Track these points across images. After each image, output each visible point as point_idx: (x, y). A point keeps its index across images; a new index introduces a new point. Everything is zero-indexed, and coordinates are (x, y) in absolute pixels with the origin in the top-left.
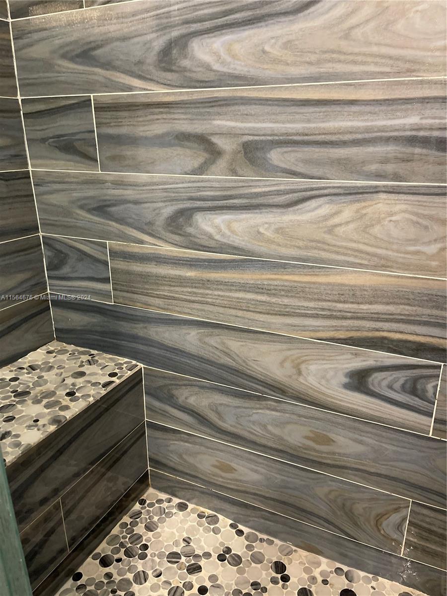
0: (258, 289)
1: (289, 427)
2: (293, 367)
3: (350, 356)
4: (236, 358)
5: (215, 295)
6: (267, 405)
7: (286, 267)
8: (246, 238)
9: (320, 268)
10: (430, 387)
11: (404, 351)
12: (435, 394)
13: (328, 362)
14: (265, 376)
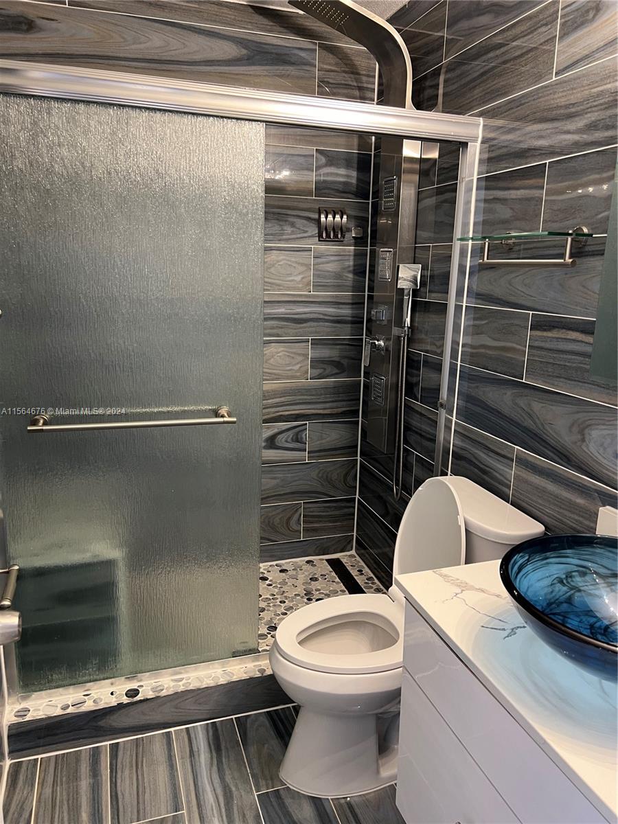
3: (265, 430)
10: (304, 436)
11: (291, 420)
12: (306, 439)
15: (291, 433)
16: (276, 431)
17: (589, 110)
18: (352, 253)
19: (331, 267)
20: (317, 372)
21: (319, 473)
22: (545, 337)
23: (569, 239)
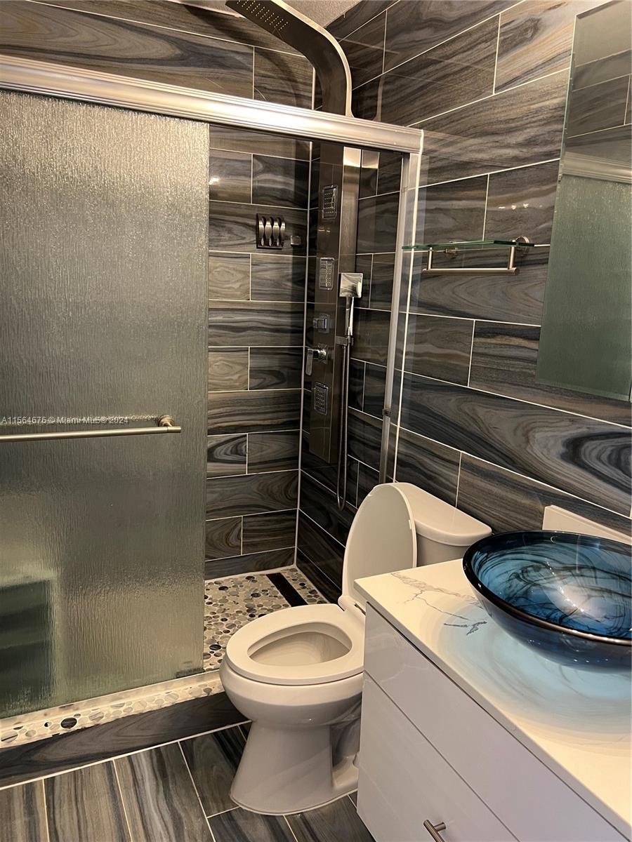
10: (243, 448)
11: (230, 431)
12: (246, 451)
15: (230, 446)
16: (214, 443)
17: (529, 125)
18: (291, 262)
19: (269, 275)
20: (257, 382)
21: (259, 485)
22: (489, 344)
23: (513, 248)
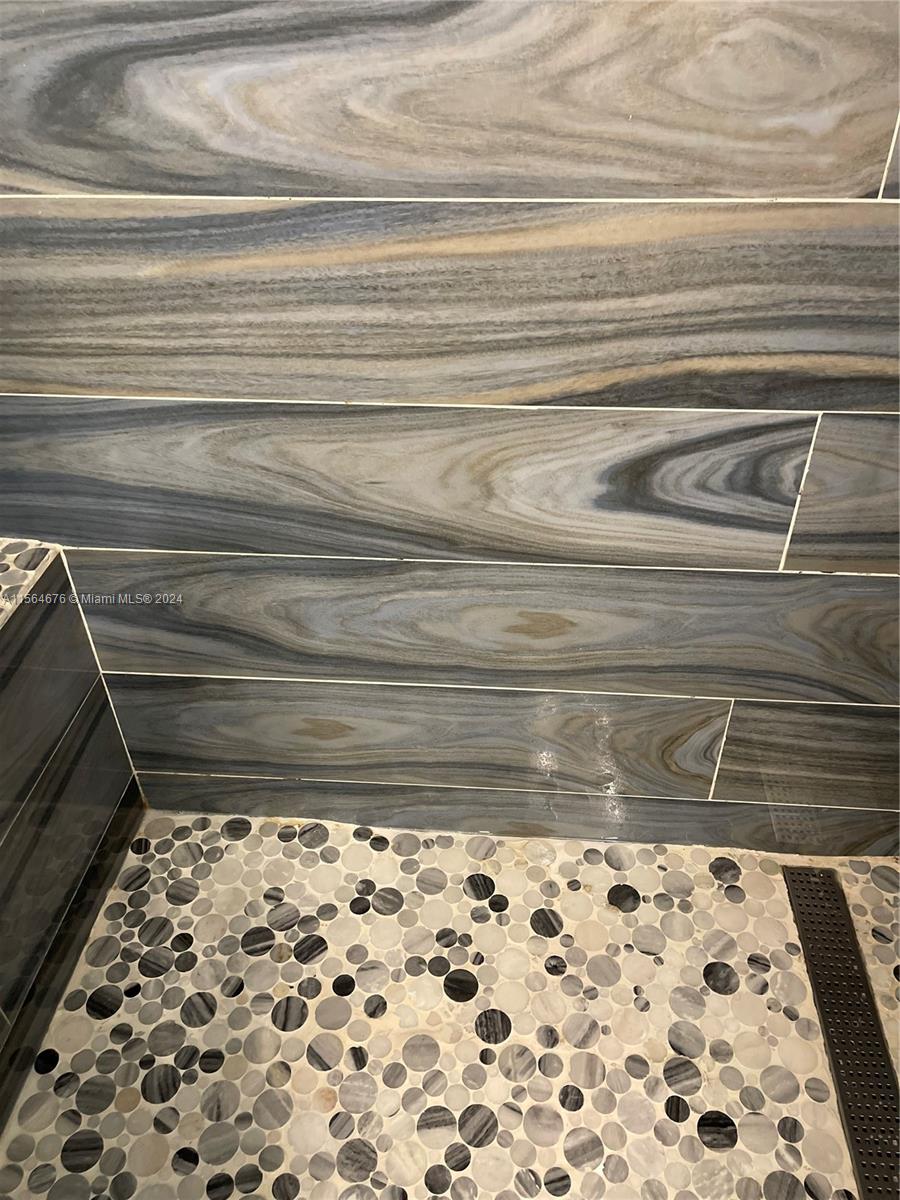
0: (361, 290)
1: (472, 615)
2: (473, 482)
3: (610, 432)
4: (324, 485)
5: (240, 326)
6: (413, 579)
7: (436, 216)
8: (310, 137)
9: (531, 207)
10: (788, 470)
11: (738, 397)
12: (797, 483)
13: (557, 455)
14: (401, 516)
